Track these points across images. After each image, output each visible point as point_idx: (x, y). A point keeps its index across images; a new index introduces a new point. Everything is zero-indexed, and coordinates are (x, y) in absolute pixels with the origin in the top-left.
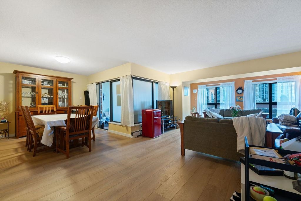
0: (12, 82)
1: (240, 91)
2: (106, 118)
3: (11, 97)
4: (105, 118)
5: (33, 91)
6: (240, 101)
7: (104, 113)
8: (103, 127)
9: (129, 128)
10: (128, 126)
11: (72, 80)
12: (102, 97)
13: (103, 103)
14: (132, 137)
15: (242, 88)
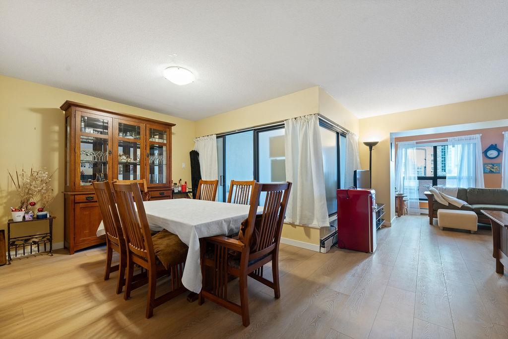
0: (57, 128)
1: (492, 153)
3: (56, 160)
5: (95, 149)
6: (491, 172)
9: (311, 230)
10: (310, 226)
11: (173, 128)
14: (323, 250)
15: (498, 147)
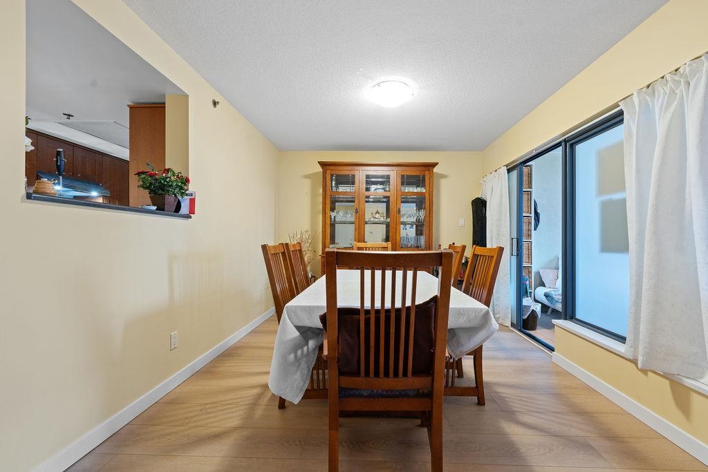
2: (547, 295)
4: (540, 292)
7: (538, 274)
8: (534, 328)
9: (695, 397)
10: (688, 382)
11: (436, 170)
12: (533, 215)
13: (533, 239)
